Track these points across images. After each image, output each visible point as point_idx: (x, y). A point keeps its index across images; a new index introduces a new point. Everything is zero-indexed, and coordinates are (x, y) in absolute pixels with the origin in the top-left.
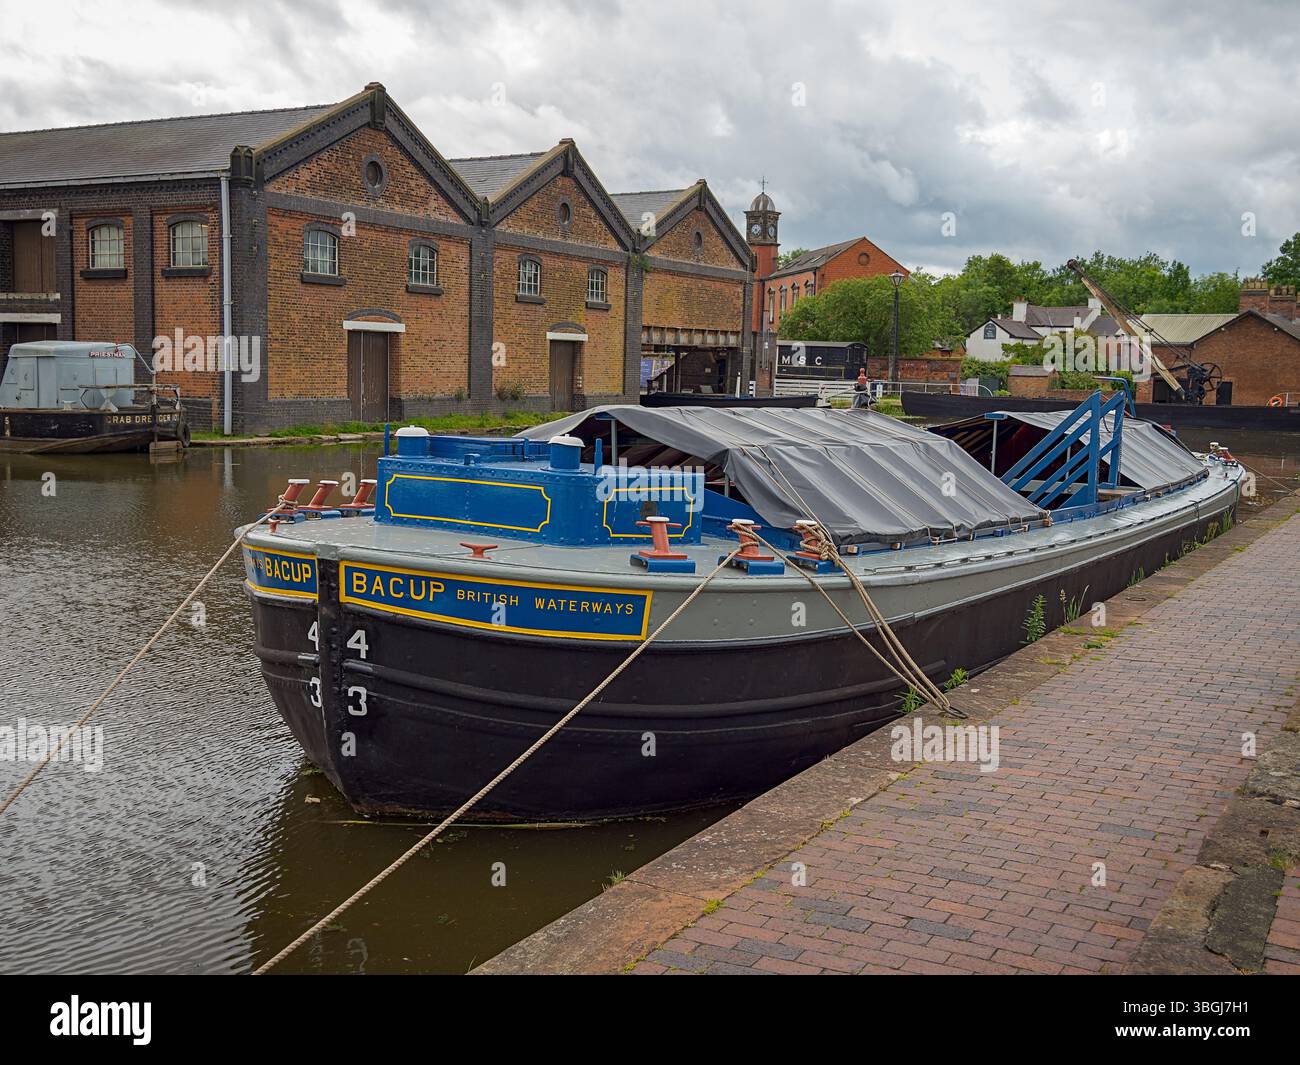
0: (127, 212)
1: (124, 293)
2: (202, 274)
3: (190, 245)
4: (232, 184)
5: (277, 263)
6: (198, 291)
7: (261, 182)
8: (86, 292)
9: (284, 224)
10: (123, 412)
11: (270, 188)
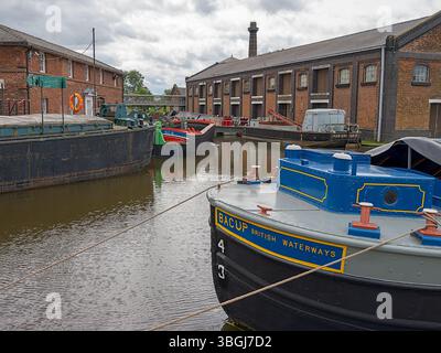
0: (350, 63)
1: (348, 92)
2: (374, 84)
3: (371, 74)
4: (386, 49)
5: (402, 78)
6: (372, 90)
7: (397, 48)
8: (338, 92)
9: (407, 63)
10: (338, 133)
11: (401, 50)
